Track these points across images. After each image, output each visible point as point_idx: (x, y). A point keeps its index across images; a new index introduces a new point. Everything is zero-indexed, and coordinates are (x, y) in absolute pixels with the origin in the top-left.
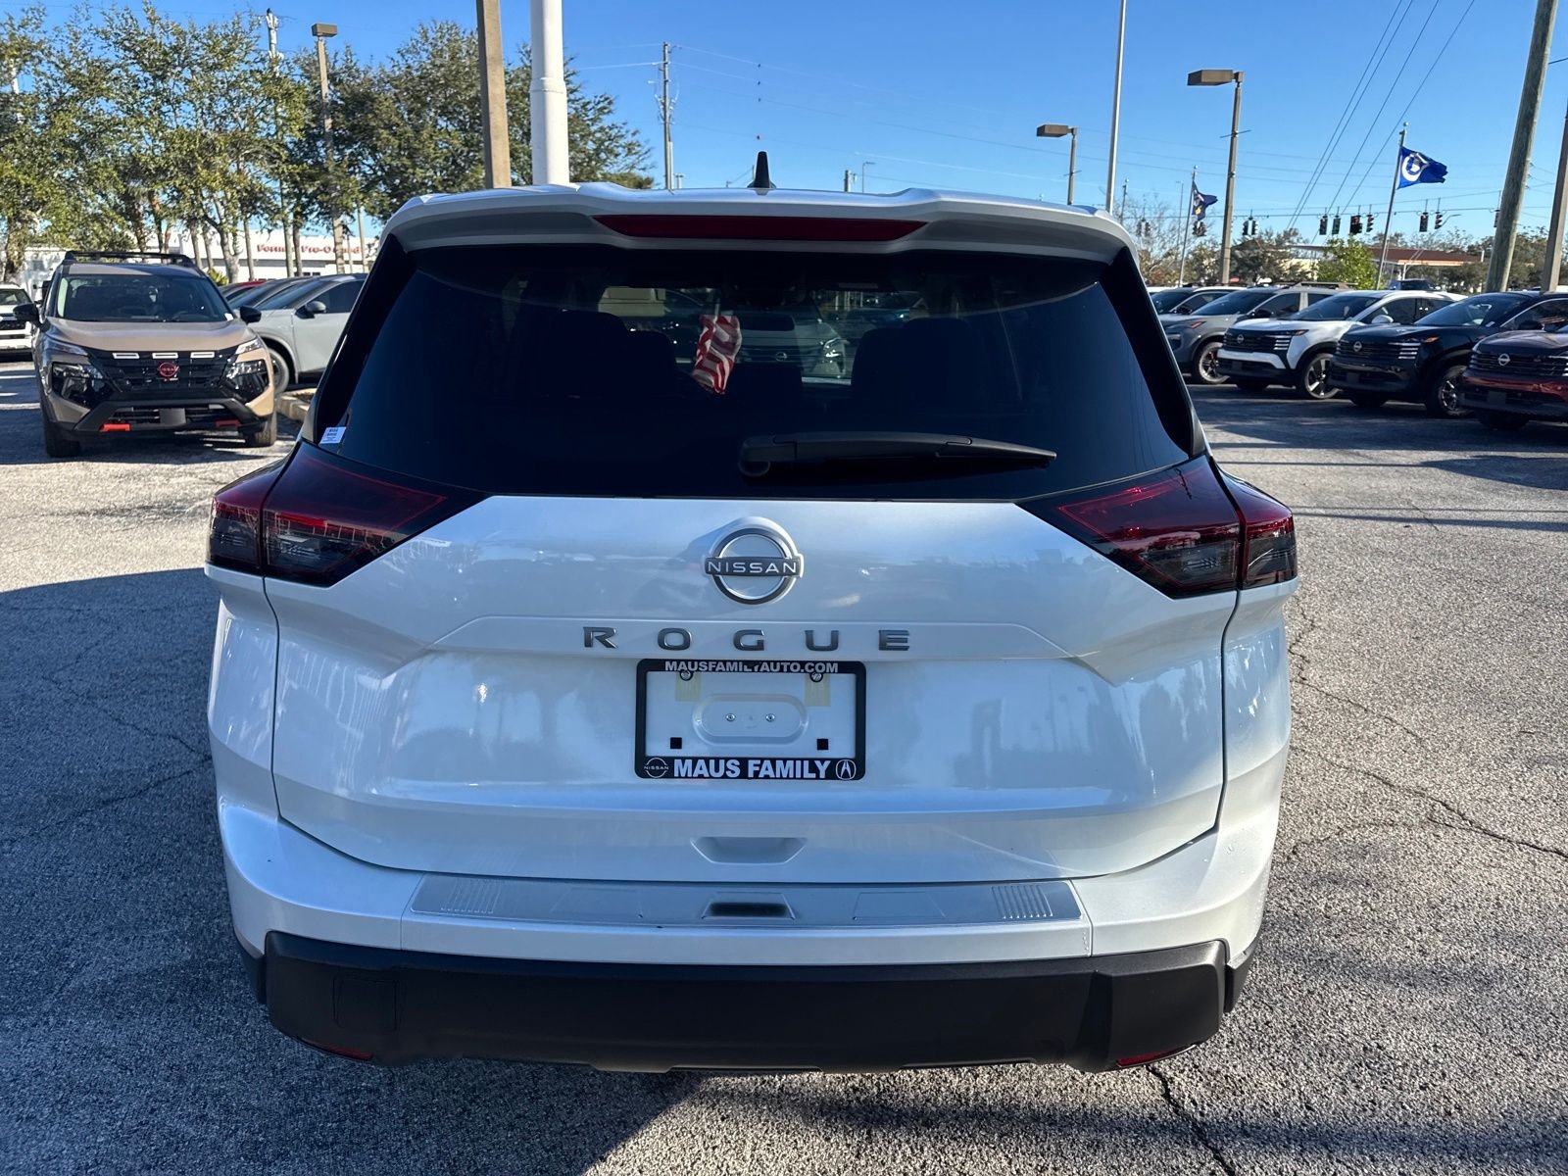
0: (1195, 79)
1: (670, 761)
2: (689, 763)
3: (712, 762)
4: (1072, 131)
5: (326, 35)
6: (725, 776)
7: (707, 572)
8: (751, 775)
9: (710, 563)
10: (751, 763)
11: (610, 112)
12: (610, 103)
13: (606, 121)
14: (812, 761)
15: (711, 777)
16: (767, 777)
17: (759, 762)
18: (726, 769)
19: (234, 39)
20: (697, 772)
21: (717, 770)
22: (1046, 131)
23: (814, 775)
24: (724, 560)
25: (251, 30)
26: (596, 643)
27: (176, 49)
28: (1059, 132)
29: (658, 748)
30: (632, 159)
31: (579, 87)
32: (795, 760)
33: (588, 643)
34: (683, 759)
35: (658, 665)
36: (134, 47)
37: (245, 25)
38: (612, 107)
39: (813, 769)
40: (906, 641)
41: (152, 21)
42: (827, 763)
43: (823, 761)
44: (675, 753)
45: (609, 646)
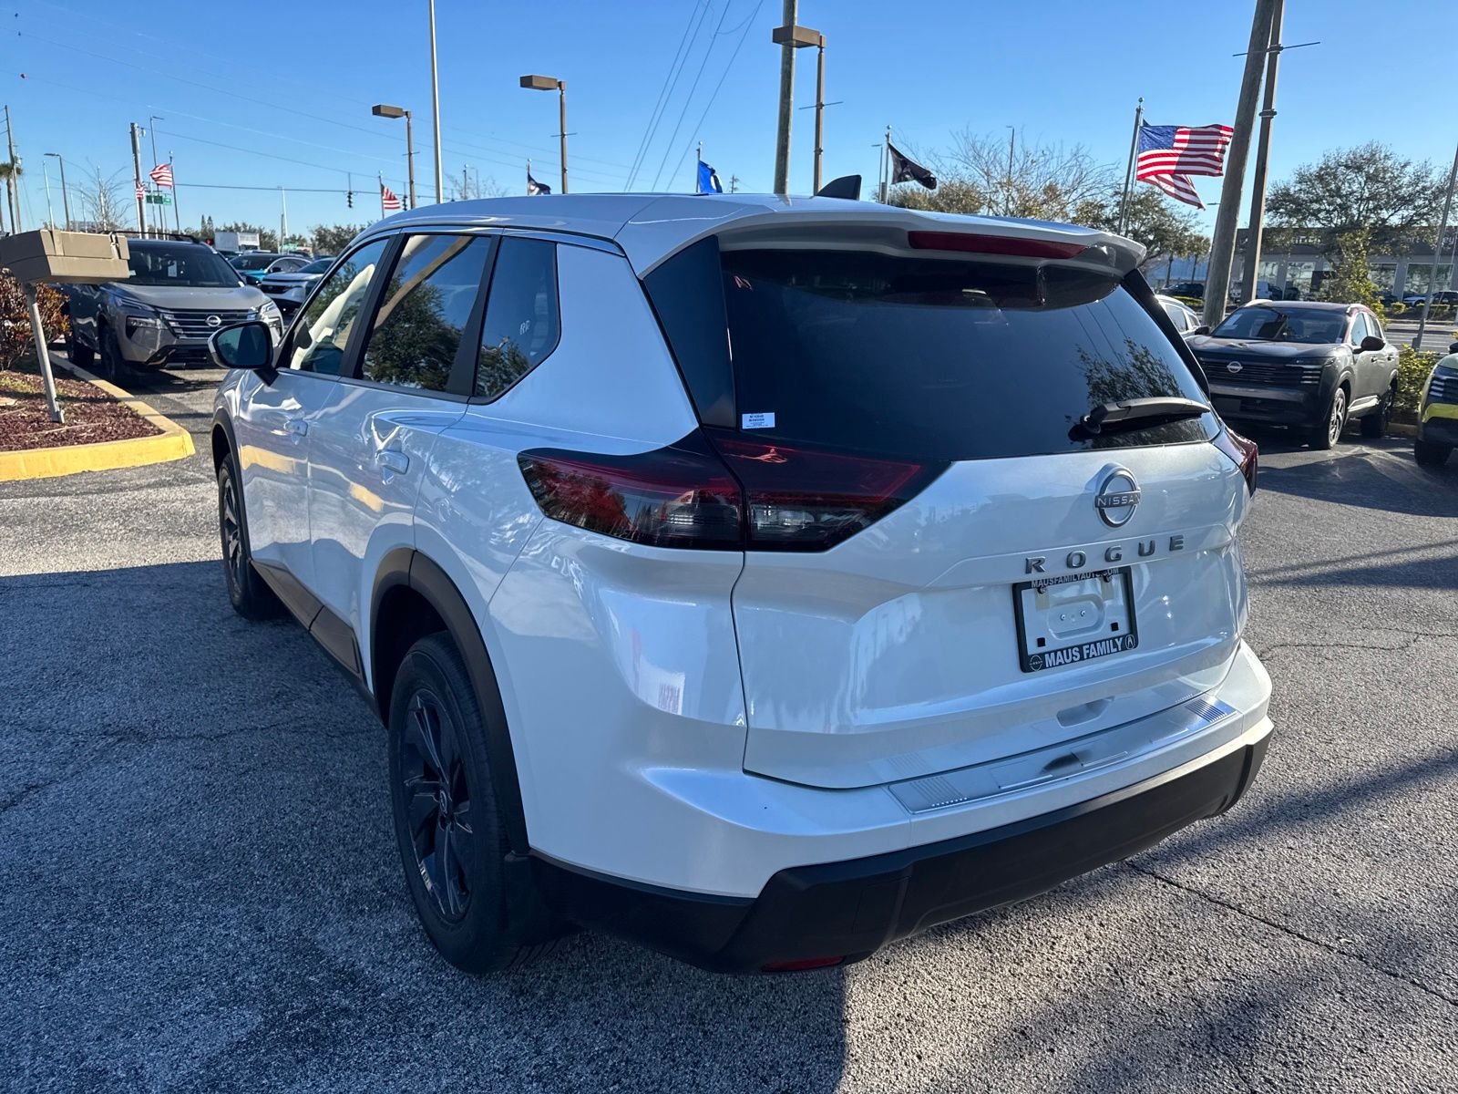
0: (527, 82)
1: (1042, 655)
2: (1053, 654)
3: (1065, 652)
4: (406, 113)
6: (1073, 661)
7: (1096, 506)
8: (1085, 657)
9: (1100, 499)
10: (1085, 647)
14: (1113, 639)
15: (1066, 663)
16: (1094, 656)
17: (1087, 646)
18: (1073, 655)
20: (1058, 661)
21: (1068, 658)
22: (382, 111)
23: (1115, 650)
24: (1107, 496)
26: (1033, 570)
28: (394, 114)
29: (1032, 649)
32: (1105, 640)
33: (1028, 571)
34: (1049, 653)
35: (1028, 585)
39: (1115, 646)
40: (1182, 542)
42: (1121, 639)
43: (1119, 638)
44: (1042, 650)
45: (1041, 571)
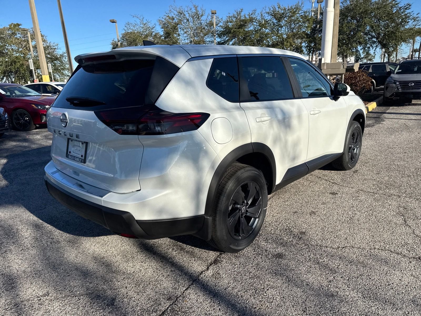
3: (72, 156)
5: (321, 2)
11: (410, 9)
12: (410, 6)
13: (407, 11)
19: (297, 8)
20: (70, 158)
23: (80, 161)
25: (301, 5)
27: (283, 14)
30: (416, 22)
31: (400, 2)
32: (78, 158)
36: (274, 15)
37: (300, 4)
38: (410, 7)
40: (79, 137)
41: (279, 8)
44: (70, 154)
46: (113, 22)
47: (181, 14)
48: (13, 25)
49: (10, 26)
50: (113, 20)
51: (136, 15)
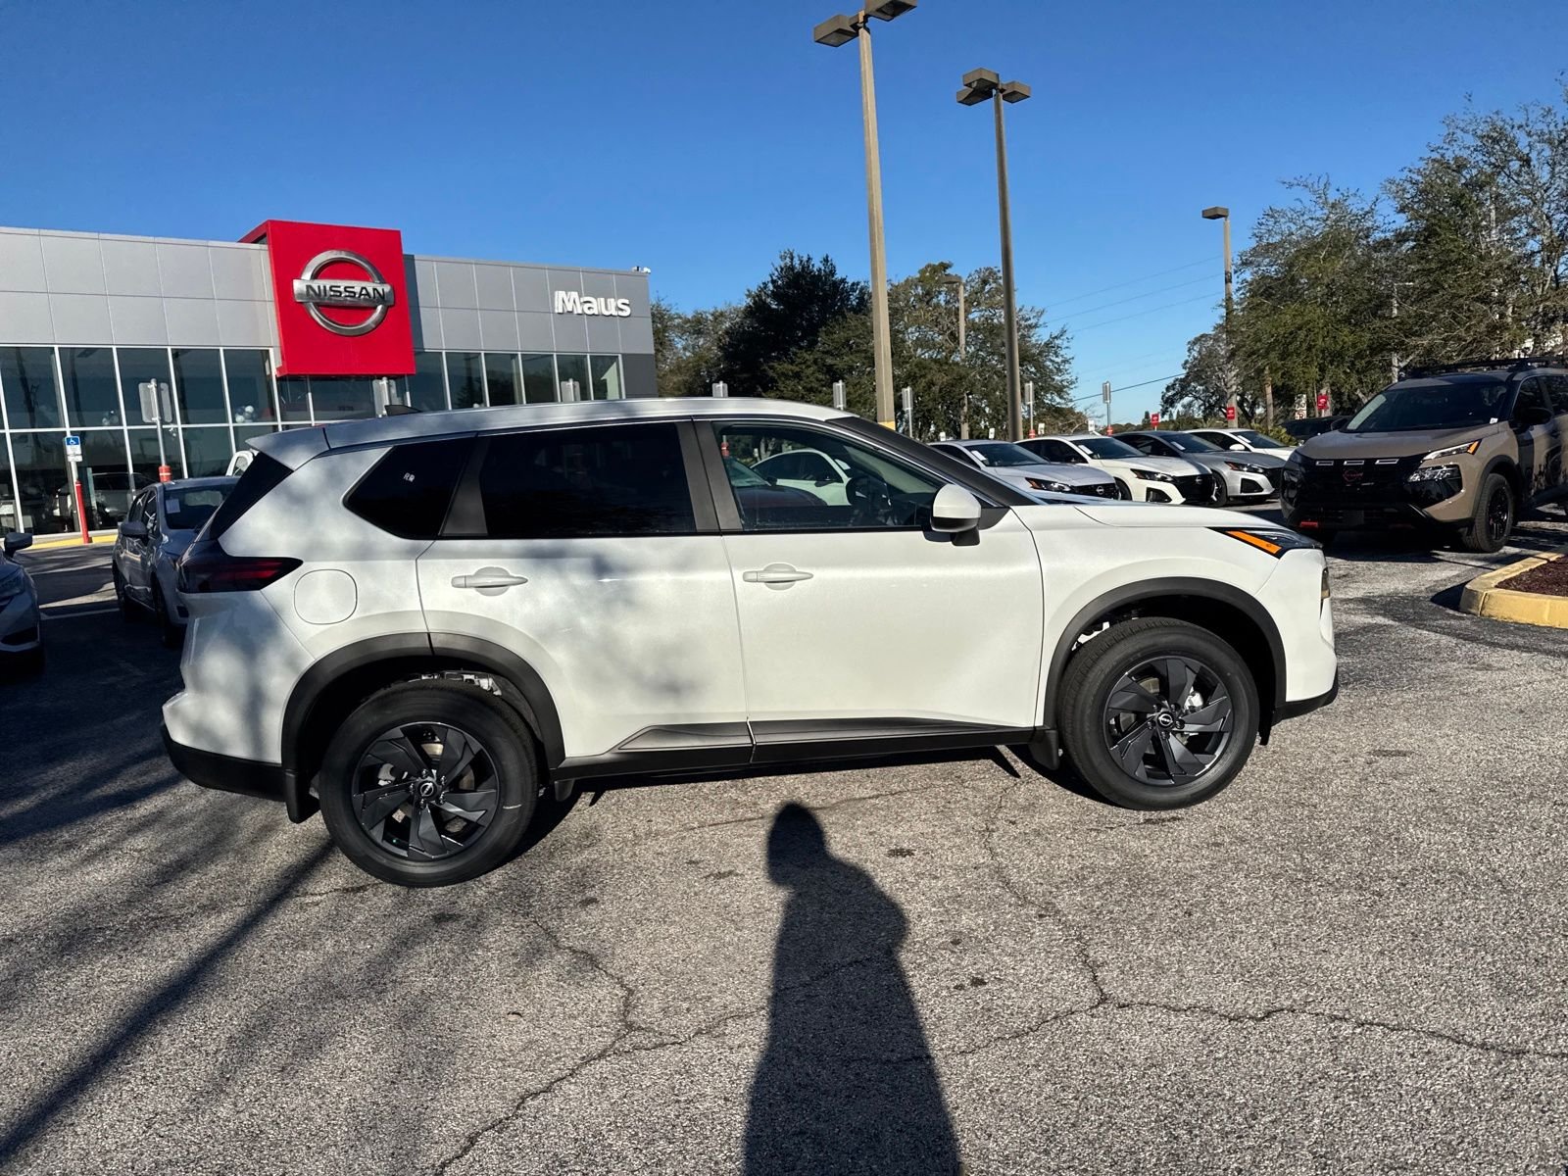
46: (1214, 215)
47: (1496, 141)
48: (929, 269)
49: (922, 272)
50: (1216, 209)
51: (1303, 179)
